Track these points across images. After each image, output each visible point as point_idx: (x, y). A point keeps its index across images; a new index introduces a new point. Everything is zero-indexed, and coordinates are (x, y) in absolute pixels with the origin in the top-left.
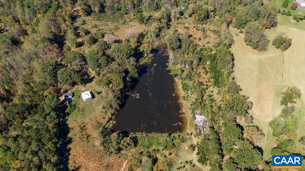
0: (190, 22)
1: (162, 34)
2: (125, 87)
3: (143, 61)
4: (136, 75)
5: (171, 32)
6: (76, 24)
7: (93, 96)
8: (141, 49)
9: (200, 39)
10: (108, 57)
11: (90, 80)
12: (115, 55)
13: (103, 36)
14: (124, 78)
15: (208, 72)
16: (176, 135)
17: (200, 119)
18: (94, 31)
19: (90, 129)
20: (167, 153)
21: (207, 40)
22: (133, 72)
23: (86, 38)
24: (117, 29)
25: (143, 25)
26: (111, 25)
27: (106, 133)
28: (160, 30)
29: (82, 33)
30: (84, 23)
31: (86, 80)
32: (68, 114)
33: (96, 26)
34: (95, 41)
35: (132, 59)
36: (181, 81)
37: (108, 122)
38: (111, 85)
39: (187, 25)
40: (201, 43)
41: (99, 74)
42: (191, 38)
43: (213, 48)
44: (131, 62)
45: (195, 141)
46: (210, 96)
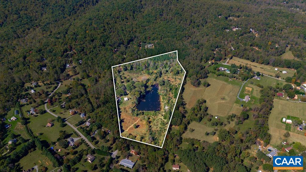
0: (170, 75)
1: (157, 79)
2: (140, 96)
3: (148, 89)
4: (145, 94)
5: (161, 79)
6: (121, 74)
7: (128, 100)
8: (147, 85)
9: (173, 82)
10: (134, 86)
11: (127, 94)
12: (137, 86)
13: (132, 79)
14: (140, 94)
15: (173, 94)
16: (157, 112)
17: (167, 108)
18: (128, 77)
19: (127, 109)
20: (153, 117)
21: (176, 82)
22: (143, 93)
23: (125, 80)
24: (138, 77)
25: (149, 75)
26: (135, 75)
27: (133, 111)
28: (156, 78)
29: (123, 78)
30: (124, 74)
31: (126, 94)
32: (120, 105)
33: (129, 75)
34: (129, 81)
35: (143, 87)
36: (162, 96)
37: (134, 107)
38: (135, 95)
39: (169, 76)
40: (173, 84)
41: (130, 92)
42: (169, 82)
43: (177, 85)
44: (143, 89)
45: (163, 114)
46: (172, 101)
